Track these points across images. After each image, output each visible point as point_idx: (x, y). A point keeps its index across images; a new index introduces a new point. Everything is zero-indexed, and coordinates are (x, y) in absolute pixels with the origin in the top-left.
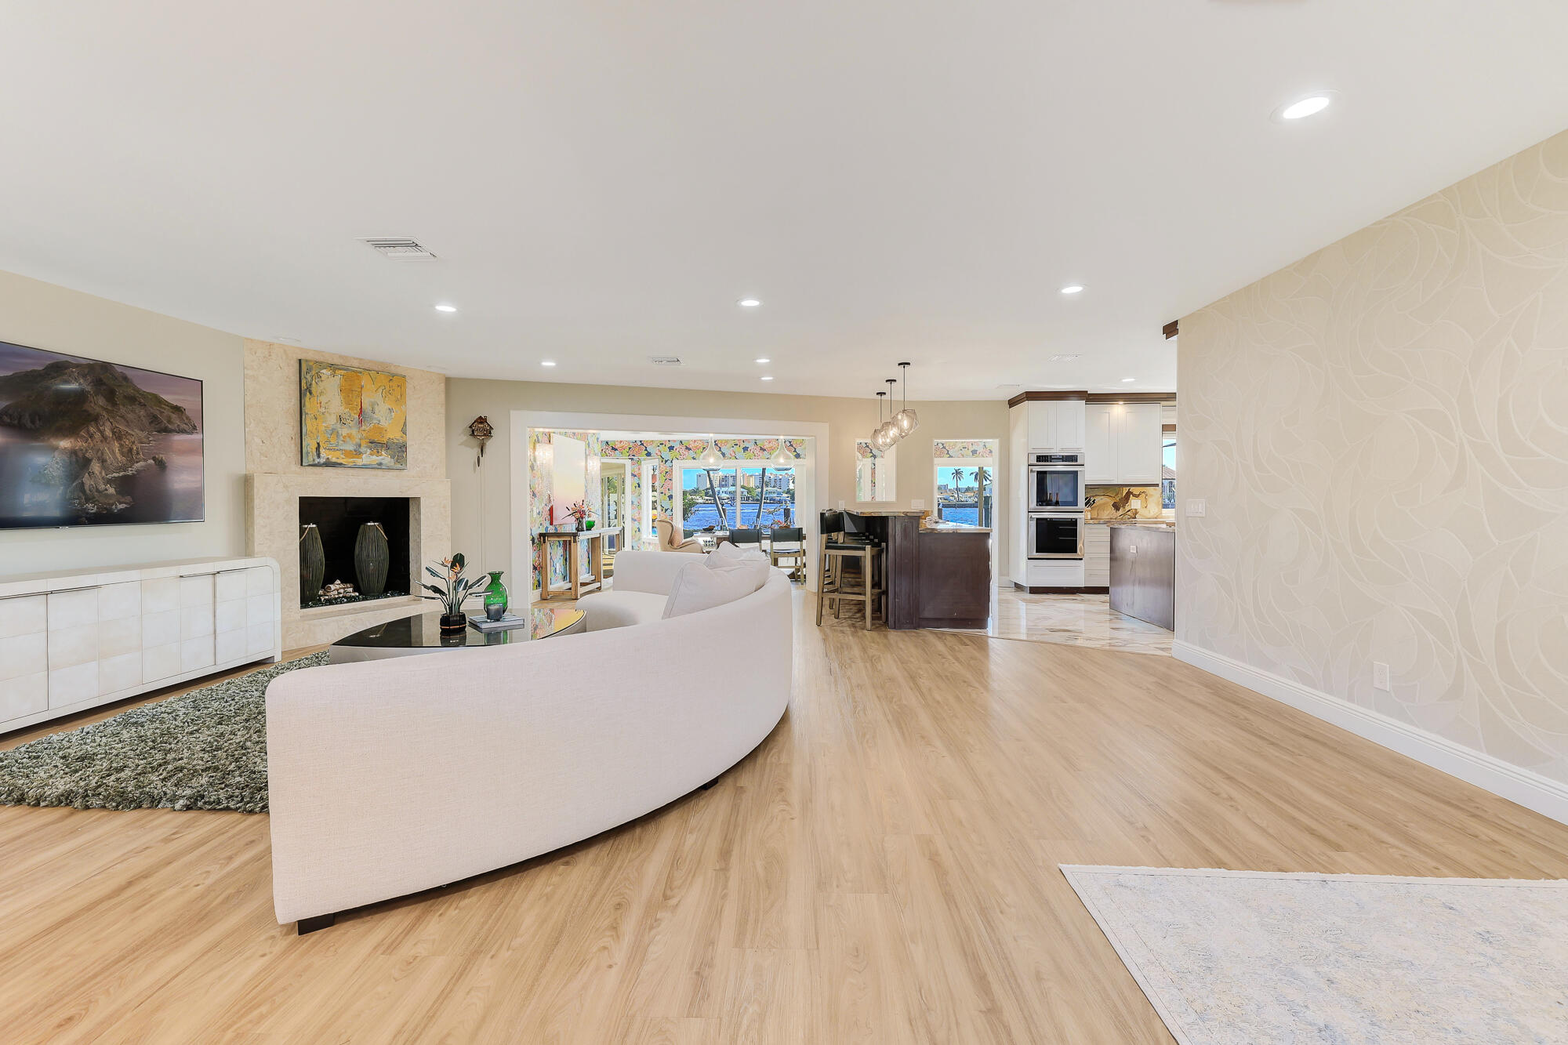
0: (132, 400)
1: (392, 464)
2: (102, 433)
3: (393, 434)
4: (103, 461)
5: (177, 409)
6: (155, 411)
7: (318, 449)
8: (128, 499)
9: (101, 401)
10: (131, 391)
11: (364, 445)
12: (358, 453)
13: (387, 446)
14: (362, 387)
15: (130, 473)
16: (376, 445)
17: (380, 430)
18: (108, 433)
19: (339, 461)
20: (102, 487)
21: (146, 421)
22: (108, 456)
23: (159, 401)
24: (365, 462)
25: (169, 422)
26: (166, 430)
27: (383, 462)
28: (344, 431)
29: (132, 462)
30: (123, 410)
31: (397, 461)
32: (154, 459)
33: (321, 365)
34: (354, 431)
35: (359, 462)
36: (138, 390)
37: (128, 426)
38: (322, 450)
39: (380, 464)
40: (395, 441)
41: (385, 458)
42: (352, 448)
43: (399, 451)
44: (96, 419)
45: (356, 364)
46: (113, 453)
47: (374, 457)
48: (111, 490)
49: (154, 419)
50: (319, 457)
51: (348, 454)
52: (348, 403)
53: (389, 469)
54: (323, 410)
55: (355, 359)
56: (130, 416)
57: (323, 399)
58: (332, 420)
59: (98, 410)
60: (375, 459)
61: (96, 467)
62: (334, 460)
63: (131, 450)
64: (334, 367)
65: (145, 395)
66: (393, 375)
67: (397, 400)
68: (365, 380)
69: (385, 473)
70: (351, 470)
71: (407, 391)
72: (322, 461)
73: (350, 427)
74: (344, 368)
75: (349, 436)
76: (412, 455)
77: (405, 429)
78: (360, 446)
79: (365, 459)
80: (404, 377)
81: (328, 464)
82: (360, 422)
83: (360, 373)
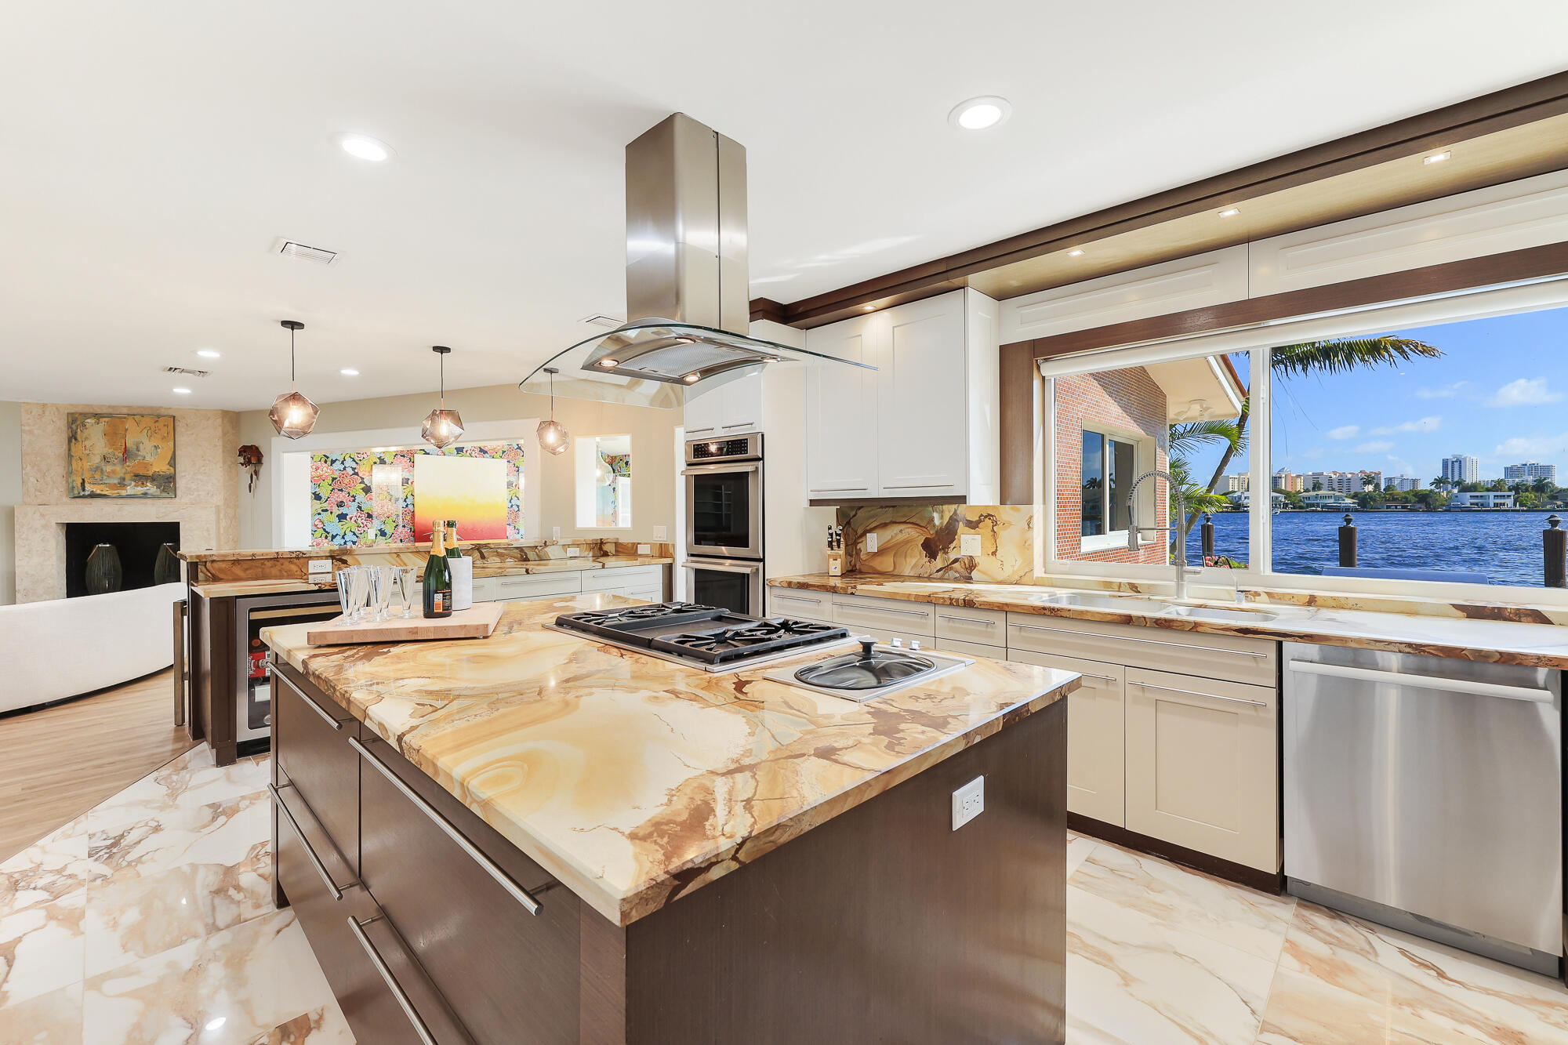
1: (158, 493)
3: (160, 467)
7: (83, 484)
11: (128, 477)
12: (122, 484)
13: (153, 479)
14: (126, 430)
16: (140, 478)
17: (147, 466)
19: (103, 493)
24: (129, 493)
27: (149, 492)
28: (109, 468)
31: (163, 491)
33: (86, 415)
34: (118, 468)
35: (123, 493)
38: (87, 485)
39: (145, 494)
40: (162, 473)
41: (150, 488)
42: (116, 482)
43: (167, 483)
45: (125, 411)
47: (139, 488)
50: (84, 490)
51: (111, 487)
52: (112, 444)
53: (154, 497)
54: (88, 452)
55: (125, 407)
57: (88, 443)
58: (96, 459)
60: (140, 490)
62: (99, 492)
64: (97, 416)
66: (159, 416)
67: (164, 438)
68: (129, 424)
69: (149, 501)
70: (116, 500)
71: (177, 429)
72: (87, 493)
73: (114, 465)
74: (110, 415)
75: (113, 472)
76: (181, 483)
77: (173, 462)
78: (124, 479)
79: (130, 490)
80: (174, 417)
81: (93, 496)
82: (125, 460)
83: (125, 418)
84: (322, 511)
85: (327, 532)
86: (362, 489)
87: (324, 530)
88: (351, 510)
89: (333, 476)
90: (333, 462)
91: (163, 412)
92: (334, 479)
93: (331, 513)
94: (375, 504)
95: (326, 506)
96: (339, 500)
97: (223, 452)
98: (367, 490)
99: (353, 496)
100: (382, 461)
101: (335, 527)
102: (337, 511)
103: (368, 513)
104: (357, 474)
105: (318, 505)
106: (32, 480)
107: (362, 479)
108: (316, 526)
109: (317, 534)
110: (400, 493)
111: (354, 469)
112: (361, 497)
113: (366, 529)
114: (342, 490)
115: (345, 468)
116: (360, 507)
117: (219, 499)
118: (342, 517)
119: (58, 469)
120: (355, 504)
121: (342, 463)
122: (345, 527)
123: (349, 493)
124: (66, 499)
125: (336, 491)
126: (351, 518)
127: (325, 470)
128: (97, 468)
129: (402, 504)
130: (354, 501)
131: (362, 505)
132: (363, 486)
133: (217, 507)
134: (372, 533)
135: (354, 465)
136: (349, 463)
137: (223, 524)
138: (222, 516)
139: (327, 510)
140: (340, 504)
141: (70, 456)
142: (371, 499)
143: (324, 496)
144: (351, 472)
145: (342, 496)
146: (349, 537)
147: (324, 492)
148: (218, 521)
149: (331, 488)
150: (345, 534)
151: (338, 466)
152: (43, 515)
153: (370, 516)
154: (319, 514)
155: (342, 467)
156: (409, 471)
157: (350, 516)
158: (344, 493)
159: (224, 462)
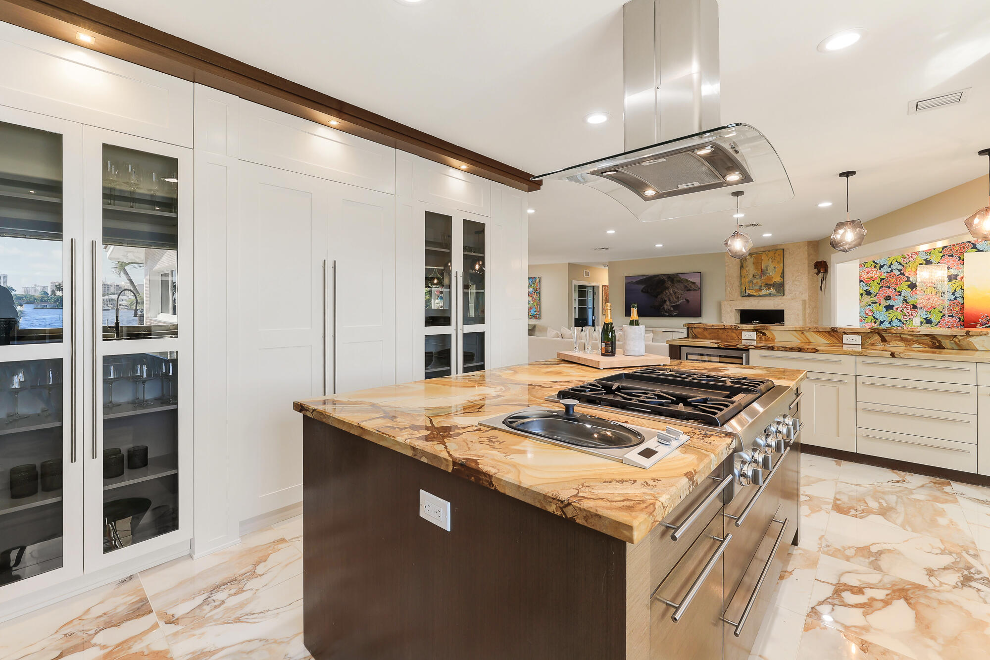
0: (679, 281)
1: (776, 293)
2: (670, 292)
3: (777, 279)
4: (670, 300)
5: (694, 283)
6: (686, 284)
7: (745, 290)
8: (677, 311)
9: (670, 283)
10: (679, 279)
11: (763, 285)
12: (760, 290)
13: (773, 285)
14: (762, 260)
15: (678, 304)
16: (768, 285)
17: (771, 278)
18: (672, 292)
19: (754, 294)
20: (669, 308)
21: (683, 288)
22: (672, 299)
23: (687, 281)
25: (691, 287)
26: (690, 290)
27: (772, 293)
28: (755, 281)
29: (679, 300)
30: (676, 285)
31: (778, 292)
32: (685, 299)
33: (747, 255)
34: (759, 280)
35: (761, 294)
36: (681, 278)
37: (677, 289)
38: (747, 290)
39: (770, 294)
40: (778, 282)
41: (772, 291)
42: (758, 288)
43: (780, 288)
44: (668, 288)
45: (762, 250)
46: (672, 297)
47: (767, 291)
48: (672, 309)
49: (686, 287)
51: (756, 291)
52: (757, 268)
53: (775, 296)
54: (747, 273)
55: (762, 247)
56: (678, 286)
57: (747, 269)
58: (750, 277)
59: (668, 285)
60: (768, 292)
61: (668, 302)
62: (751, 294)
63: (678, 297)
64: (751, 255)
65: (682, 279)
66: (776, 250)
67: (778, 262)
68: (764, 257)
69: (772, 298)
70: (758, 297)
71: (785, 256)
72: (747, 294)
73: (757, 279)
74: (756, 253)
75: (757, 282)
76: (787, 287)
77: (783, 276)
78: (761, 286)
79: (763, 292)
80: (783, 249)
81: (749, 296)
82: (761, 276)
83: (762, 253)
84: (872, 303)
85: (876, 319)
86: (909, 286)
87: (874, 317)
88: (897, 302)
89: (881, 277)
90: (881, 267)
91: (779, 247)
92: (882, 279)
93: (880, 304)
94: (919, 298)
95: (875, 299)
96: (886, 295)
97: (808, 266)
98: (913, 286)
99: (899, 292)
100: (928, 262)
101: (882, 315)
102: (885, 303)
103: (913, 305)
104: (903, 274)
105: (867, 299)
106: (729, 288)
107: (908, 278)
108: (867, 314)
109: (868, 320)
110: (946, 286)
111: (900, 271)
112: (907, 292)
113: (911, 317)
114: (889, 287)
115: (892, 271)
116: (906, 300)
117: (805, 296)
118: (889, 308)
119: (737, 284)
120: (902, 298)
121: (890, 267)
122: (892, 315)
123: (895, 290)
124: (740, 298)
125: (884, 288)
126: (897, 309)
127: (875, 273)
128: (751, 282)
129: (948, 296)
130: (900, 295)
131: (908, 299)
132: (909, 283)
133: (804, 301)
134: (917, 321)
135: (900, 267)
136: (896, 266)
137: (808, 311)
138: (807, 306)
139: (876, 303)
140: (888, 298)
141: (741, 276)
142: (916, 293)
143: (873, 293)
144: (897, 273)
145: (888, 292)
146: (895, 323)
147: (874, 289)
148: (804, 309)
149: (879, 286)
150: (892, 321)
151: (886, 269)
152: (730, 306)
153: (915, 307)
154: (870, 305)
155: (889, 270)
156: (958, 268)
157: (897, 307)
158: (890, 290)
159: (809, 273)
